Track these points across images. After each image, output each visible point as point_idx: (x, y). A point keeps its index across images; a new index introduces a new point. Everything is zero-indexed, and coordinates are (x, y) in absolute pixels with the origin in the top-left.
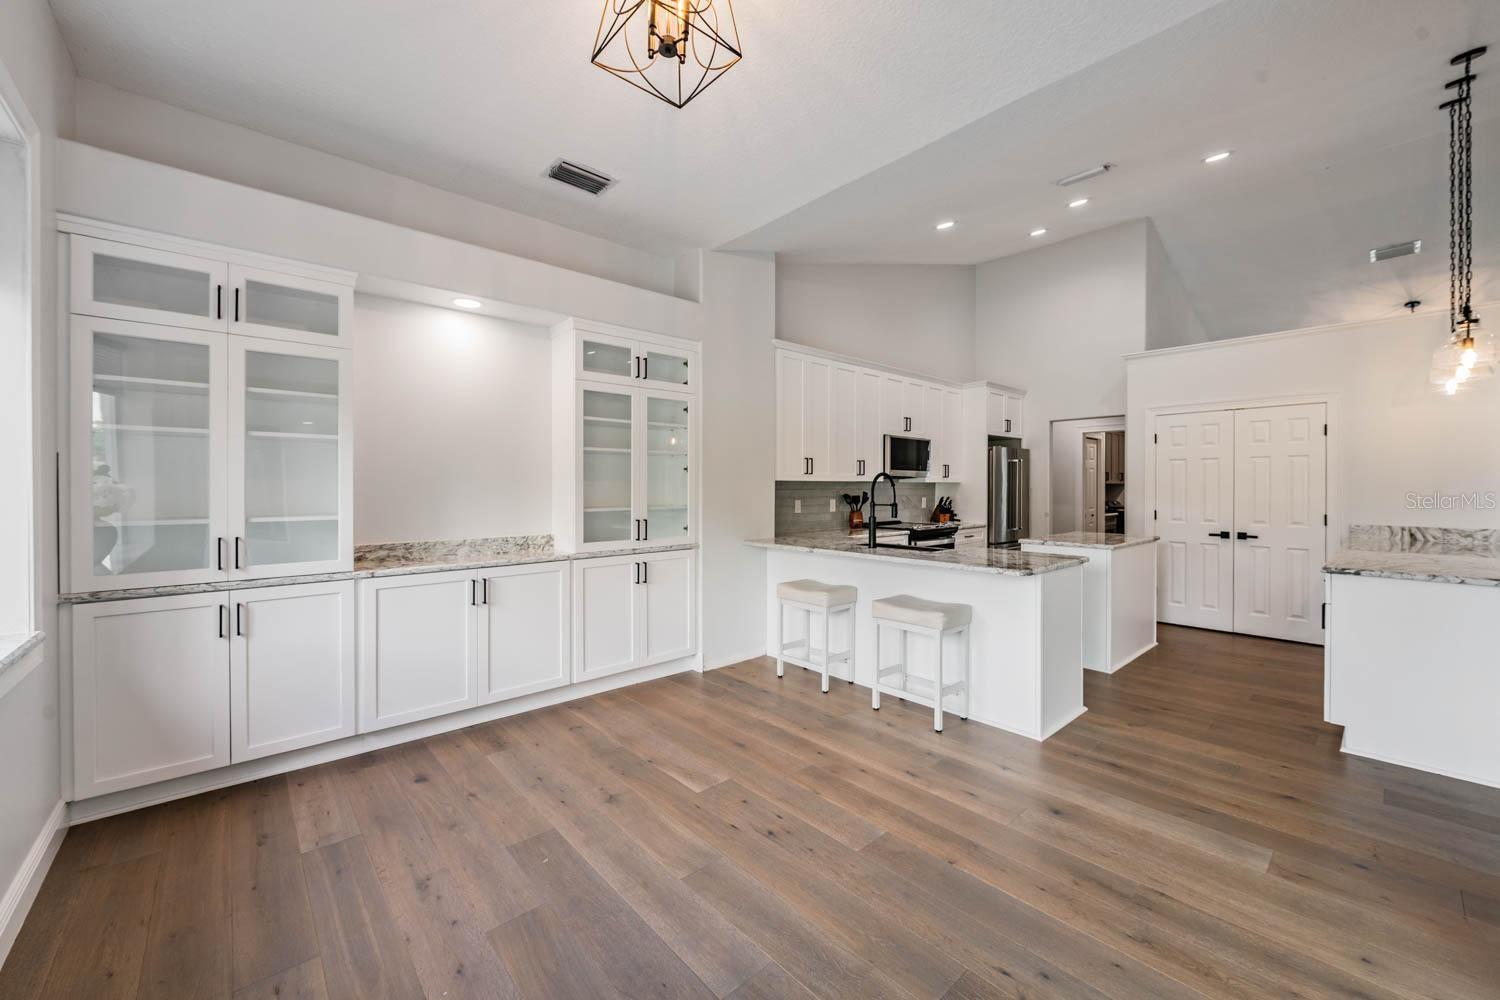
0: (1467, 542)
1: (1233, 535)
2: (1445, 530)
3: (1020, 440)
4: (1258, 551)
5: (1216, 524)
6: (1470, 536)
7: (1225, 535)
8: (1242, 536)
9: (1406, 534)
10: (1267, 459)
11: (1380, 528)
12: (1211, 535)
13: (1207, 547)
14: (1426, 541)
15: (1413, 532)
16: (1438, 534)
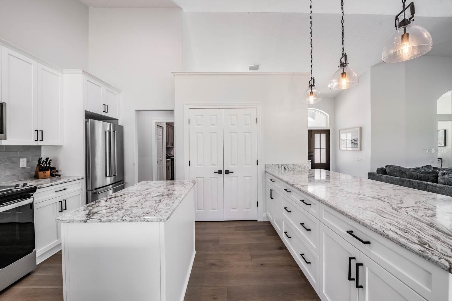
0: (299, 169)
1: (224, 172)
2: (294, 165)
3: (118, 120)
4: (233, 179)
5: (216, 166)
6: (300, 167)
7: (220, 172)
8: (227, 172)
9: (283, 167)
10: (236, 134)
11: (275, 165)
12: (214, 173)
13: (212, 179)
14: (289, 170)
15: (285, 166)
16: (292, 167)
